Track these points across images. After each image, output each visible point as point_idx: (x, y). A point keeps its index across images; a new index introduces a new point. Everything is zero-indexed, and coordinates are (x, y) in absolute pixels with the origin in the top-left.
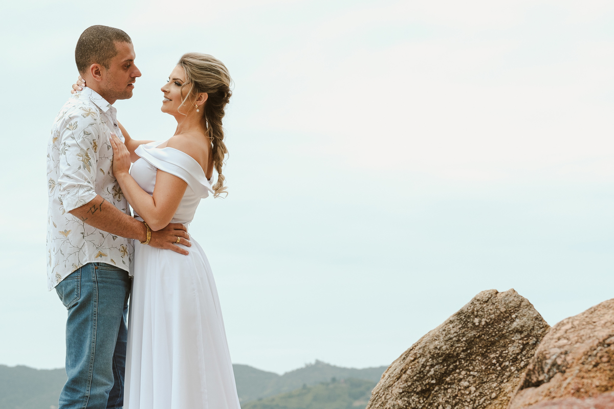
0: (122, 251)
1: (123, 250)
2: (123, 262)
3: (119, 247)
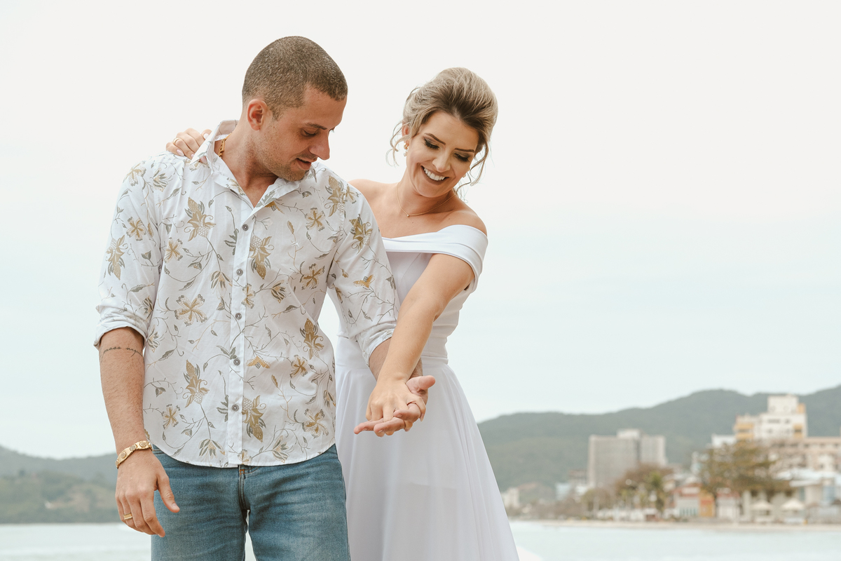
0: (167, 416)
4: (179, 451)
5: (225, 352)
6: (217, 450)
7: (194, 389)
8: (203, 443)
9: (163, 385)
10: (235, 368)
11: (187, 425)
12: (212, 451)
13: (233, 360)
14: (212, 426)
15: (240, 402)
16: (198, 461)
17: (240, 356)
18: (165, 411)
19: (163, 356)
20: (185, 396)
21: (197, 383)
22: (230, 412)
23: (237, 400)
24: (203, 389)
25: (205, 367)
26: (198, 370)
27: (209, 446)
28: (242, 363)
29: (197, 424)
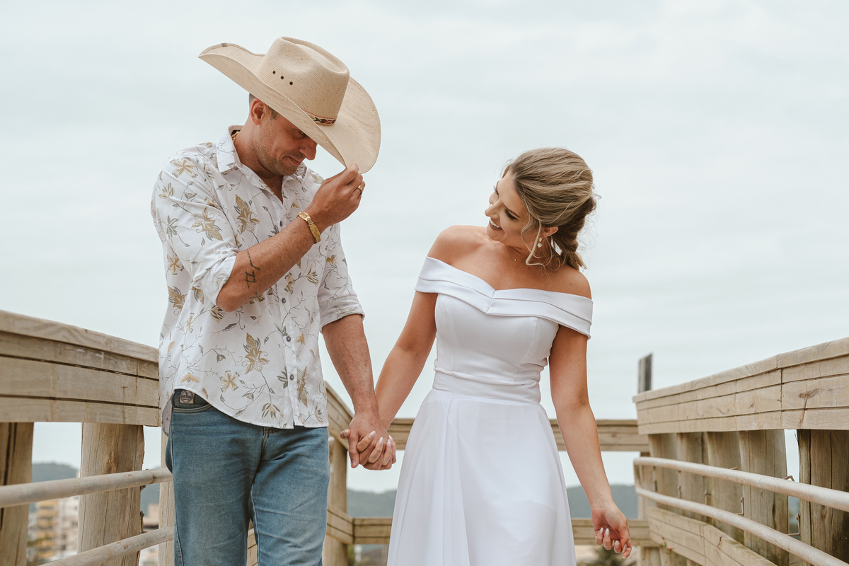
0: (225, 381)
1: (227, 379)
2: (221, 397)
3: (223, 374)
4: (240, 412)
5: (279, 330)
6: (277, 413)
7: (254, 358)
8: (264, 407)
9: (223, 353)
10: (287, 343)
11: (248, 390)
12: (273, 414)
13: (286, 337)
14: (273, 392)
15: (295, 372)
16: (260, 422)
17: (290, 333)
18: (223, 376)
19: (226, 328)
20: (244, 364)
21: (256, 354)
22: (289, 380)
23: (293, 370)
24: (263, 359)
25: (265, 341)
26: (258, 342)
27: (270, 410)
28: (292, 340)
29: (258, 390)
